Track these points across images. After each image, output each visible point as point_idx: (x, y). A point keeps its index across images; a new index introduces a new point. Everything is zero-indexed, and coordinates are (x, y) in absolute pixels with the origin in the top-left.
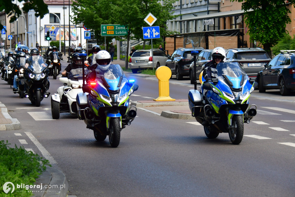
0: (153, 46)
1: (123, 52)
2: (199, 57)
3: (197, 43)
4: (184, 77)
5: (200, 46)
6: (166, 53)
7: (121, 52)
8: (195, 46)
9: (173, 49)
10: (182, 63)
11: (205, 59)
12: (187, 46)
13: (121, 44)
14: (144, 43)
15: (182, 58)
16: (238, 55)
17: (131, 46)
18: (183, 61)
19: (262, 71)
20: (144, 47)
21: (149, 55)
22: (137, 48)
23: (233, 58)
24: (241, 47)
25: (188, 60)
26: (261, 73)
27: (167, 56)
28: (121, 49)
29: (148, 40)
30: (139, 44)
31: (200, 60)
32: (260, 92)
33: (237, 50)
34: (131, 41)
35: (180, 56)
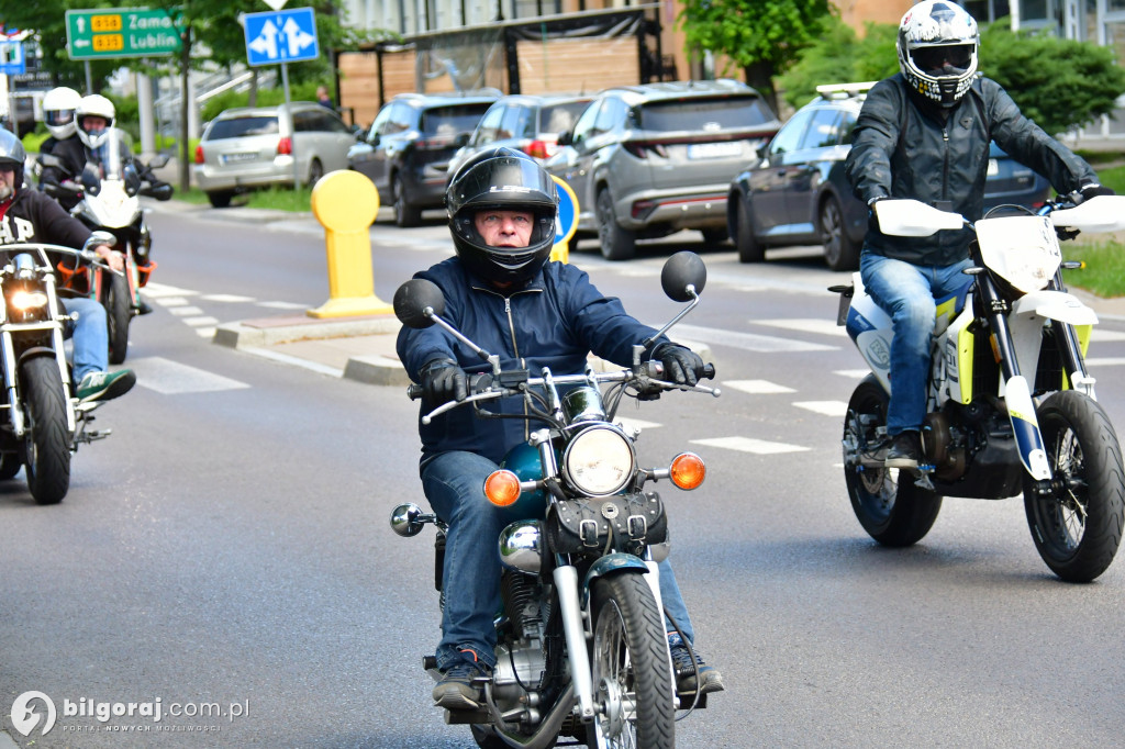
0: (293, 93)
1: (166, 123)
2: (485, 129)
3: (472, 71)
4: (427, 214)
5: (483, 85)
6: (346, 119)
7: (159, 125)
8: (462, 86)
9: (375, 102)
10: (415, 156)
11: (512, 133)
12: (431, 86)
13: (155, 92)
14: (253, 81)
15: (414, 135)
16: (645, 114)
17: (197, 95)
18: (421, 147)
19: (746, 176)
20: (253, 98)
21: (277, 131)
22: (223, 103)
23: (627, 127)
24: (654, 78)
25: (438, 143)
26: (744, 183)
27: (350, 131)
28: (155, 110)
29: (269, 68)
30: (231, 89)
31: (489, 141)
32: (746, 260)
33: (642, 93)
34: (196, 77)
35: (403, 129)
